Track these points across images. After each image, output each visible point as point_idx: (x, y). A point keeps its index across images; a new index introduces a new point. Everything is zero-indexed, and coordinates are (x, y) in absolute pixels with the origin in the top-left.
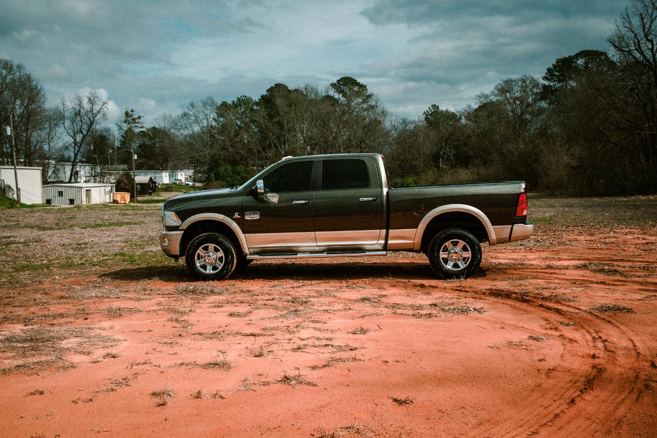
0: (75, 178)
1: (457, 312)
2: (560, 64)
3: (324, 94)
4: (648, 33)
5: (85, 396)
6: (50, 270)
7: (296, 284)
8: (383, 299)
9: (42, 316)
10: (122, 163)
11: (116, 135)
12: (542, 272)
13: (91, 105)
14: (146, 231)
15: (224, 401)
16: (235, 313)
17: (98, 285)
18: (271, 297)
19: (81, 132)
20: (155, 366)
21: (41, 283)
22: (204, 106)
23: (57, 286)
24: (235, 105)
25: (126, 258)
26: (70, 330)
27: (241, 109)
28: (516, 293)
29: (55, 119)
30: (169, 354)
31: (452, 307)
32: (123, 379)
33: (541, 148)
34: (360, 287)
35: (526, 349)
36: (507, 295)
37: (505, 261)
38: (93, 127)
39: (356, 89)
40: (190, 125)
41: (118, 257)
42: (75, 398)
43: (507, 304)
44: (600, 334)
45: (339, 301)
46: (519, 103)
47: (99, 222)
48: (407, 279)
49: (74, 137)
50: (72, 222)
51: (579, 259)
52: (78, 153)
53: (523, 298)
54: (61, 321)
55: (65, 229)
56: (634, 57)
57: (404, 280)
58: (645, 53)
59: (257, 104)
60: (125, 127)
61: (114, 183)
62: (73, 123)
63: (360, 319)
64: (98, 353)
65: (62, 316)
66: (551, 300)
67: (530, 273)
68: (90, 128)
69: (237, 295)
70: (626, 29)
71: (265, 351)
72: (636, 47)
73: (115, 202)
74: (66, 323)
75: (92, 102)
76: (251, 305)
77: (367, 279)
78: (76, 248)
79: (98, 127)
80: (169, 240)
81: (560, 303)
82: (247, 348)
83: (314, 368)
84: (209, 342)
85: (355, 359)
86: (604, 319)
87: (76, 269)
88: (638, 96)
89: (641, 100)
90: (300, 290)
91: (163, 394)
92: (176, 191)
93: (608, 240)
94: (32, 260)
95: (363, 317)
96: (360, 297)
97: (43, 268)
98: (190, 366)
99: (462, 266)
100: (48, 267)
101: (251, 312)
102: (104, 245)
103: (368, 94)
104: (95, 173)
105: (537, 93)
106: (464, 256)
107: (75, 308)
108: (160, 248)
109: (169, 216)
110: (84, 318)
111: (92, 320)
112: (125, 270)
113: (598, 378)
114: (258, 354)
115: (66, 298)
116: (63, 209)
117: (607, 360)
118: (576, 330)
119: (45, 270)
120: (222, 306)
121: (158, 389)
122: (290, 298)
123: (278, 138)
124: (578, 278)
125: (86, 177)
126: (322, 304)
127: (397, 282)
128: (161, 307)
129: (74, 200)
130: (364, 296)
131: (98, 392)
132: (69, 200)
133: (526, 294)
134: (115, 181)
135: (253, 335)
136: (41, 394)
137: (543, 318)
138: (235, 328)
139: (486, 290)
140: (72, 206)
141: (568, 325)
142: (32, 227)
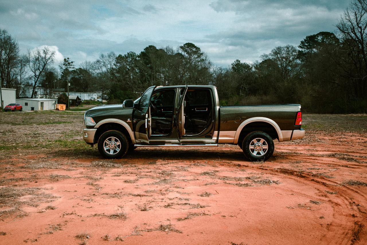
0: (35, 95)
1: (263, 183)
2: (308, 39)
3: (176, 52)
4: (359, 23)
5: (33, 237)
6: (17, 149)
7: (163, 162)
8: (217, 173)
9: (9, 180)
10: (62, 88)
11: (59, 72)
12: (309, 159)
13: (45, 54)
14: (74, 127)
15: (123, 243)
16: (128, 181)
17: (45, 160)
18: (149, 170)
19: (39, 69)
20: (78, 216)
21: (11, 158)
22: (109, 57)
23: (21, 160)
24: (126, 57)
25: (63, 143)
26: (26, 189)
27: (129, 59)
28: (296, 172)
29: (24, 62)
30: (87, 208)
31: (259, 180)
32: (58, 225)
33: (297, 86)
34: (202, 165)
35: (310, 209)
36: (291, 173)
37: (285, 151)
38: (46, 67)
39: (194, 50)
40: (101, 67)
41: (58, 143)
42: (26, 238)
43: (292, 179)
44: (354, 201)
45: (190, 174)
46: (284, 60)
47: (47, 121)
48: (230, 160)
49: (35, 72)
50: (32, 121)
51: (328, 151)
52: (37, 81)
53: (301, 175)
54: (21, 183)
55: (28, 124)
56: (351, 36)
57: (228, 161)
58: (357, 34)
59: (138, 57)
60: (64, 67)
61: (57, 99)
62: (34, 65)
63: (204, 186)
64: (43, 206)
65: (21, 179)
66: (318, 176)
67: (302, 159)
68: (44, 67)
69: (128, 168)
70: (347, 20)
71: (147, 207)
72: (352, 30)
73: (57, 109)
74: (24, 185)
75: (45, 53)
76: (137, 175)
77: (205, 160)
78: (33, 136)
79: (48, 67)
80: (88, 134)
81: (324, 178)
82: (136, 205)
83: (179, 220)
84: (112, 200)
85: (204, 214)
86: (353, 190)
87: (32, 150)
88: (352, 58)
89: (354, 60)
90: (166, 166)
91: (83, 236)
92: (92, 104)
93: (342, 140)
94: (7, 143)
95: (206, 185)
96: (203, 172)
97: (13, 148)
98: (101, 217)
99: (262, 154)
100: (16, 148)
101: (137, 180)
102: (50, 135)
103: (201, 53)
104: (46, 93)
105: (295, 55)
106: (264, 148)
107: (30, 175)
108: (82, 138)
109: (88, 120)
110: (35, 181)
111: (40, 183)
112: (61, 151)
113: (360, 231)
114: (143, 209)
115: (25, 168)
116: (27, 113)
117: (363, 219)
118: (337, 197)
119: (14, 150)
120: (120, 176)
121: (80, 233)
122: (160, 171)
123: (150, 76)
124: (331, 163)
125: (41, 95)
126: (181, 176)
127: (224, 163)
128: (83, 176)
129: (34, 108)
130: (205, 171)
131: (41, 234)
132: (31, 108)
133: (302, 172)
134: (57, 98)
135: (140, 196)
136: (4, 235)
137: (316, 188)
138: (129, 191)
139: (278, 169)
140: (32, 111)
141: (332, 193)
142: (8, 123)
